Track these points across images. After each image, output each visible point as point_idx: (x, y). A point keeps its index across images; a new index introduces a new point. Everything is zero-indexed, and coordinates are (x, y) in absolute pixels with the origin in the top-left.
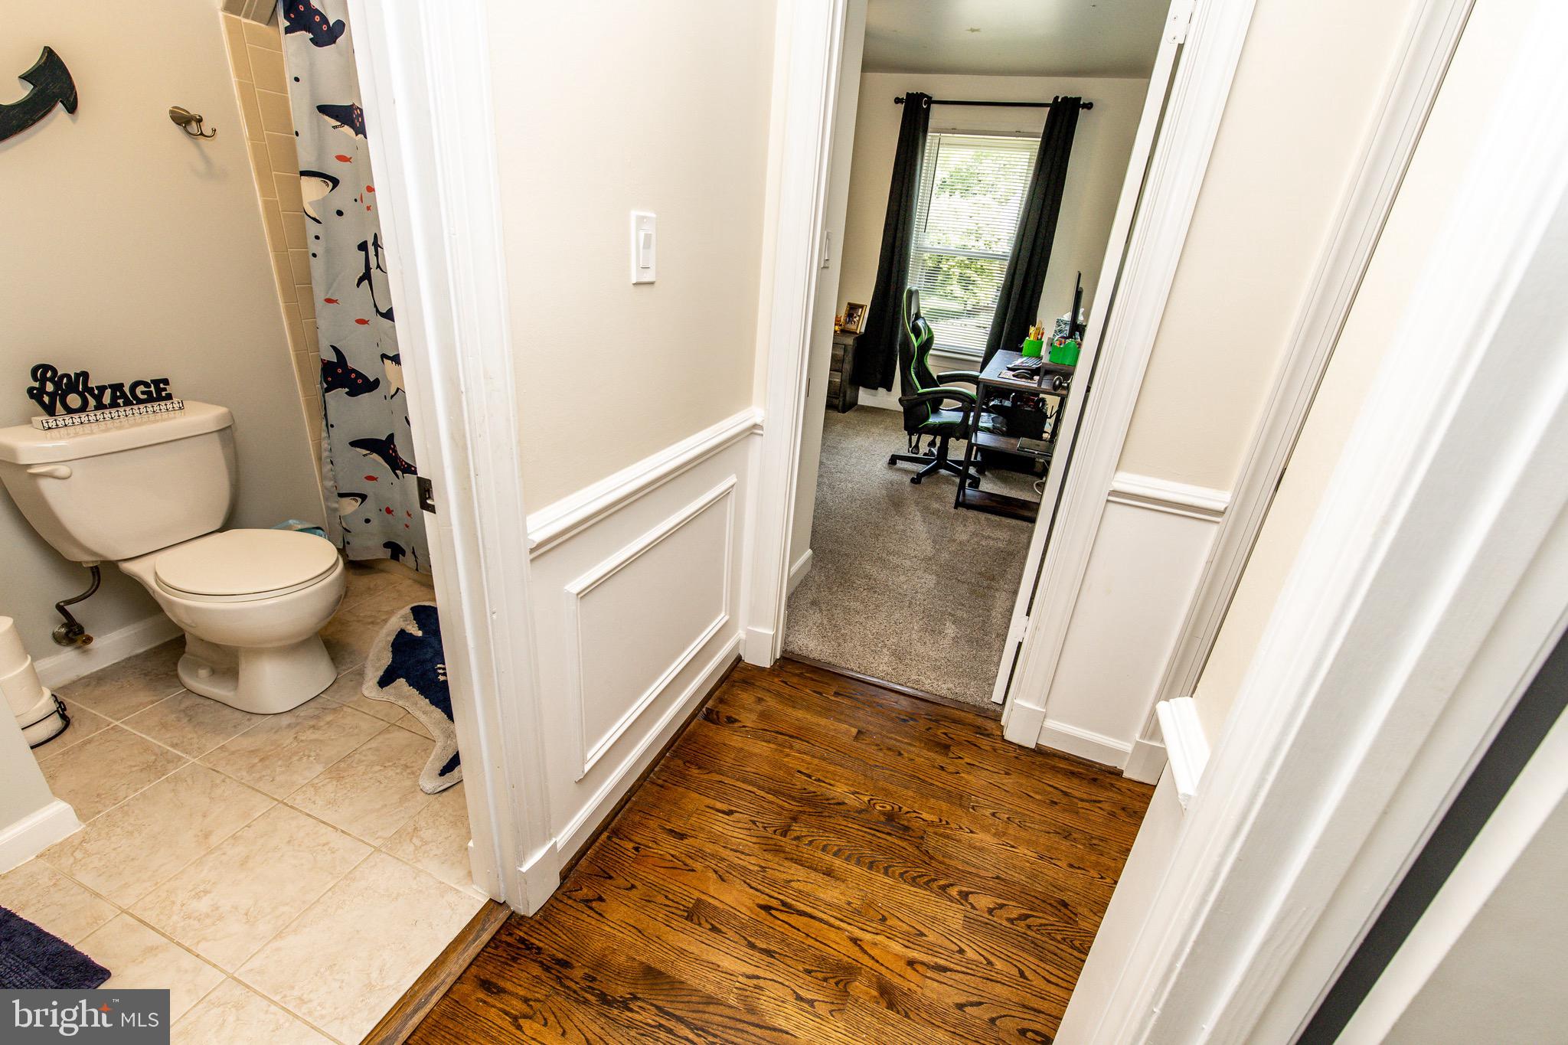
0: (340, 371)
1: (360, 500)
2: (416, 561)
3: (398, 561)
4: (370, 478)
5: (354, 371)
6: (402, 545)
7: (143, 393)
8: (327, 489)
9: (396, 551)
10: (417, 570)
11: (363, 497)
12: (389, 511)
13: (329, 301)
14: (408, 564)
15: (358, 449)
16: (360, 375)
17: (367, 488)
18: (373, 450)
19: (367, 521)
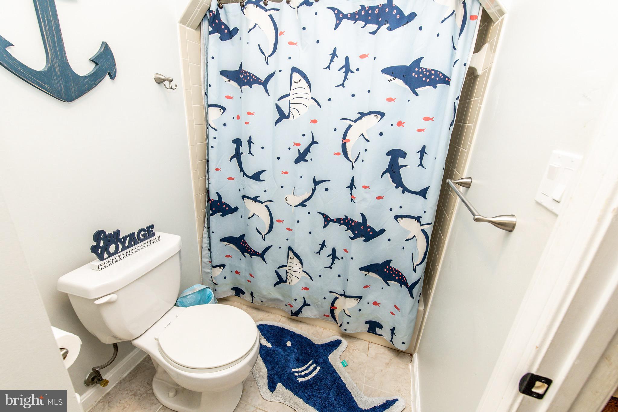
0: (219, 204)
1: (222, 268)
2: (252, 298)
3: (240, 297)
4: (228, 256)
5: (225, 203)
6: (243, 289)
7: (142, 235)
8: (204, 263)
9: (238, 292)
10: (252, 302)
11: (224, 266)
12: (237, 272)
13: (217, 169)
14: (246, 299)
15: (224, 243)
16: (227, 205)
17: (226, 261)
18: (230, 242)
19: (225, 278)
